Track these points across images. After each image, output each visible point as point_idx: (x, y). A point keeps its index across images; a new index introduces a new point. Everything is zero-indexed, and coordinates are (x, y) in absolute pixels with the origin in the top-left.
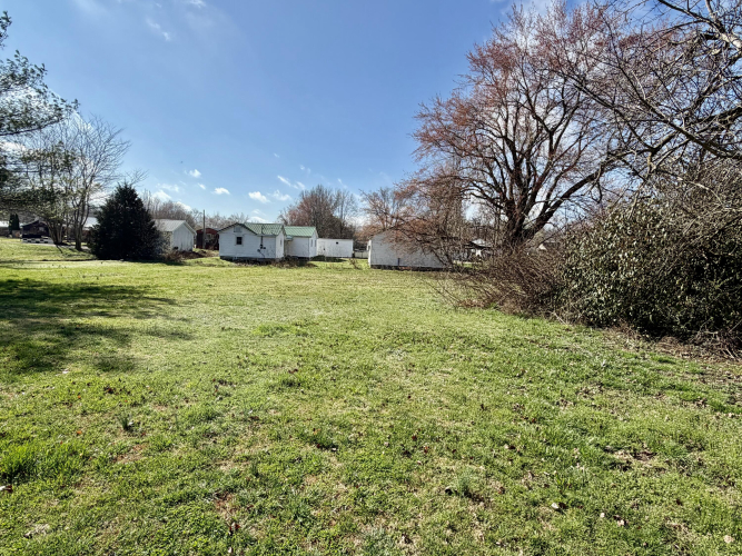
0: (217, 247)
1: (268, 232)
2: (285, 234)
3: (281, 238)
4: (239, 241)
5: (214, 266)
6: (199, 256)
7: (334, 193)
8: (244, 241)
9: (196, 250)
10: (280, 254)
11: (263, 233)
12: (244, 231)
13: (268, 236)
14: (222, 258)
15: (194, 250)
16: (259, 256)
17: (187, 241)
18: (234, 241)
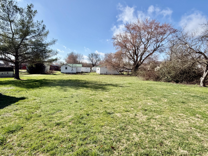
4: (66, 68)
11: (72, 66)
12: (67, 66)
13: (74, 67)
16: (72, 72)
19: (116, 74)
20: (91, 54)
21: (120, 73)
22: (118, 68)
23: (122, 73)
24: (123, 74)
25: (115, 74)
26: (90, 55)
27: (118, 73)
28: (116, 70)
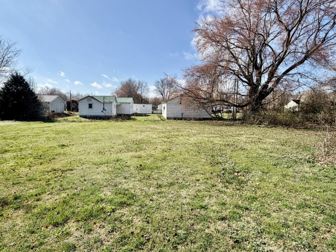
0: (77, 111)
1: (107, 101)
2: (116, 102)
3: (114, 104)
4: (90, 106)
5: (75, 121)
6: (68, 115)
7: (137, 82)
8: (94, 106)
9: (66, 112)
10: (114, 113)
11: (104, 101)
12: (93, 101)
13: (107, 103)
14: (80, 116)
15: (65, 112)
16: (102, 114)
17: (60, 107)
18: (87, 106)
19: (204, 119)
20: (160, 81)
21: (213, 115)
22: (210, 104)
23: (220, 115)
24: (221, 119)
25: (200, 119)
26: (158, 82)
27: (208, 116)
28: (204, 108)
